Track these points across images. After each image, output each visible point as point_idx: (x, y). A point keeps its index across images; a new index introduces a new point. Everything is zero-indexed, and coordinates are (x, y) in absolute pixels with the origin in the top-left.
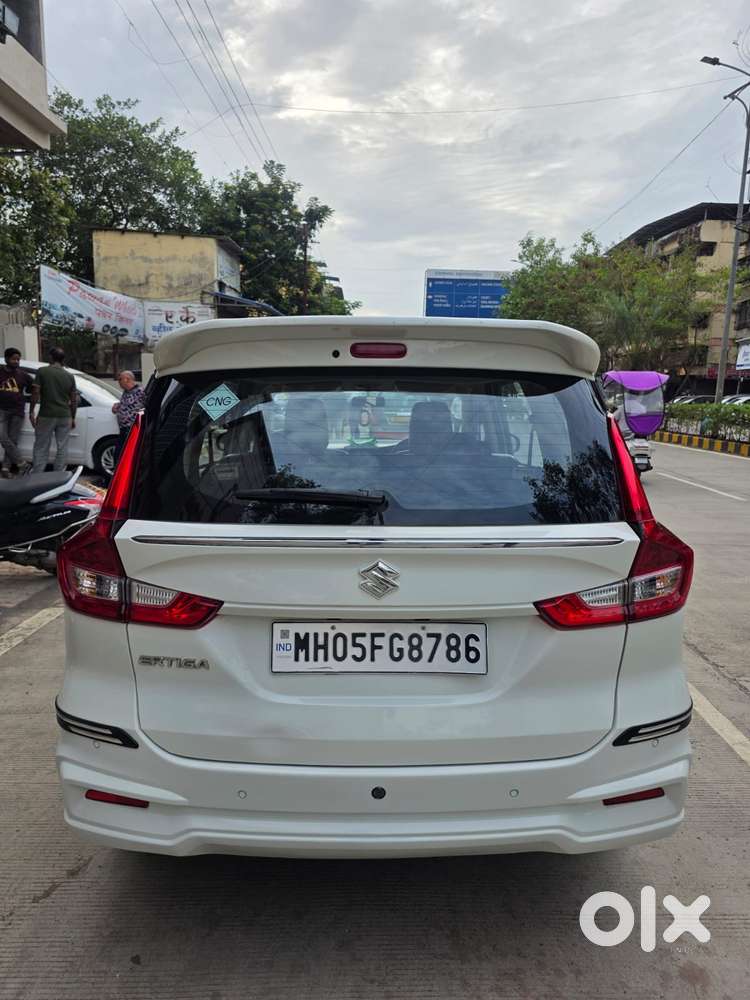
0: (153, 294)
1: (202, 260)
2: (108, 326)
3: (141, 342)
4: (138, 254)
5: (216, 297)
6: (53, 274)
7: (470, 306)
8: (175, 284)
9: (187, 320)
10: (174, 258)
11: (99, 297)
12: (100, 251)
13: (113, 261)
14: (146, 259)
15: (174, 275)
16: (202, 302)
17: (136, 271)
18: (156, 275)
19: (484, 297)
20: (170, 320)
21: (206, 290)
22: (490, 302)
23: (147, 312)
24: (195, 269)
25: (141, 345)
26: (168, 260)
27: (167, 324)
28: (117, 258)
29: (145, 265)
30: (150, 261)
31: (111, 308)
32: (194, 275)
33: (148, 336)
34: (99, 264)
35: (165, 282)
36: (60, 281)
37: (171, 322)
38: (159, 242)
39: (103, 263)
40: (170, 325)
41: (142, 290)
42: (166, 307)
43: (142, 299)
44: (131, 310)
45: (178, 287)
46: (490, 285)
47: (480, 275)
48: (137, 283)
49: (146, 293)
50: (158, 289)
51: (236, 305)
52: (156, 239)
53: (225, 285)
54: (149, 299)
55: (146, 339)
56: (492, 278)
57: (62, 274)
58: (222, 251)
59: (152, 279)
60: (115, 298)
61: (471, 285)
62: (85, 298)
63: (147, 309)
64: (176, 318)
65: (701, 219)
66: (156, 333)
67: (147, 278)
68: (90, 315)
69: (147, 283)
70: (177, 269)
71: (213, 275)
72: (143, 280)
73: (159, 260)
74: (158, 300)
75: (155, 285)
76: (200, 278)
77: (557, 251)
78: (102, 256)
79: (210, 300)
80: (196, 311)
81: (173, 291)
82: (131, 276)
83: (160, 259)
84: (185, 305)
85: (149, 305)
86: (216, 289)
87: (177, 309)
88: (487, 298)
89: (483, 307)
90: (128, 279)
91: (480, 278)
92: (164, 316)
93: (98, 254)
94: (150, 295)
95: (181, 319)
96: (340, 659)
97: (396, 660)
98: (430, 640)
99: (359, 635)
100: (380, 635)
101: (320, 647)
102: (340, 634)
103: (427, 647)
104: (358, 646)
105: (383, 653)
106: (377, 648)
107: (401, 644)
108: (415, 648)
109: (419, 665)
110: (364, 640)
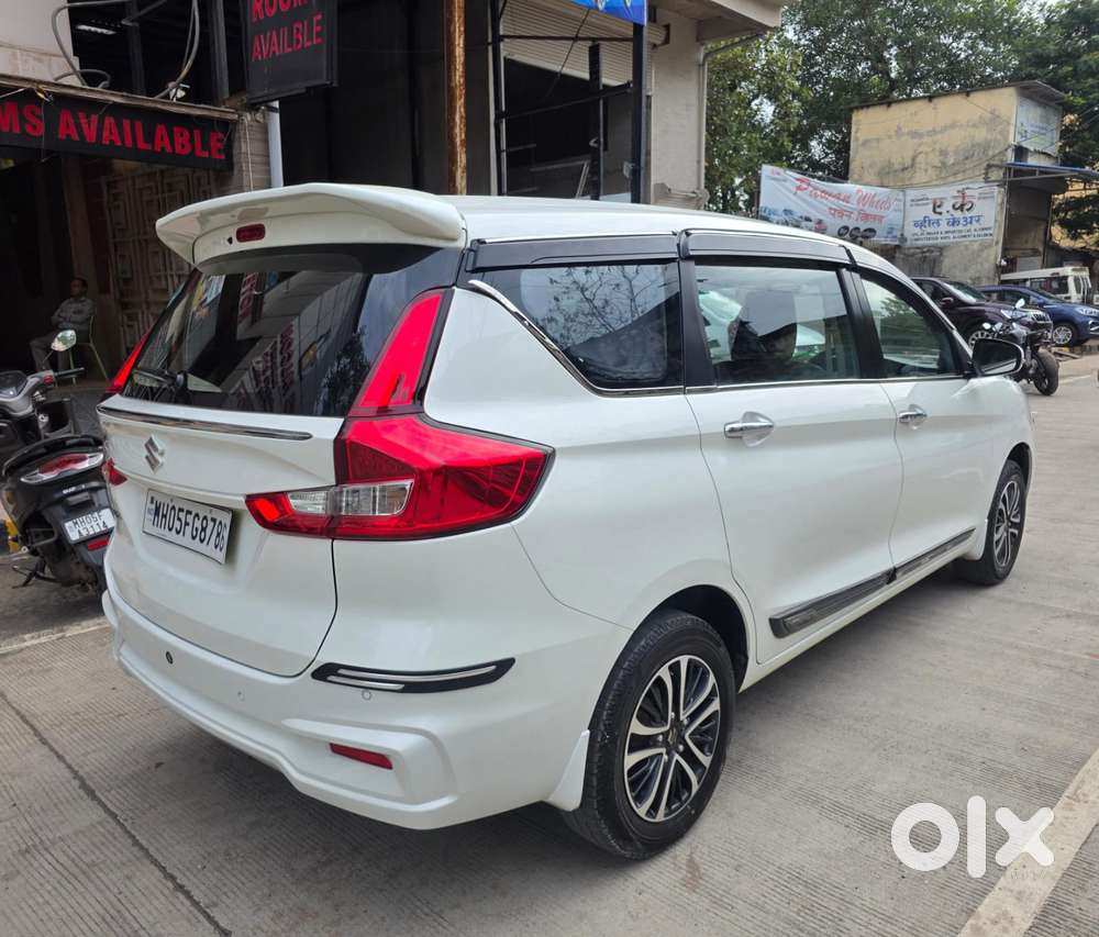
0: (920, 177)
1: (994, 119)
2: (846, 228)
3: (897, 243)
4: (905, 130)
5: (1008, 168)
6: (778, 174)
8: (951, 161)
9: (961, 208)
10: (953, 126)
11: (835, 192)
12: (859, 135)
13: (874, 144)
14: (914, 135)
15: (950, 149)
16: (987, 180)
17: (899, 153)
18: (926, 153)
20: (938, 210)
21: (992, 162)
23: (908, 204)
24: (981, 135)
25: (898, 247)
26: (944, 129)
27: (934, 217)
28: (878, 140)
29: (911, 143)
30: (920, 136)
31: (853, 205)
32: (979, 145)
33: (906, 234)
34: (857, 152)
35: (936, 160)
36: (785, 181)
37: (940, 213)
38: (935, 108)
39: (860, 149)
40: (938, 217)
41: (907, 174)
42: (934, 193)
43: (903, 189)
44: (884, 204)
45: (953, 164)
48: (901, 167)
49: (910, 179)
50: (926, 171)
51: (1037, 176)
52: (932, 105)
53: (1027, 150)
54: (912, 186)
55: (903, 238)
57: (788, 172)
58: (1028, 102)
59: (920, 159)
60: (859, 191)
62: (816, 196)
63: (909, 198)
64: (947, 206)
66: (918, 230)
67: (913, 160)
68: (822, 217)
69: (913, 165)
70: (955, 140)
71: (1006, 139)
72: (908, 162)
73: (934, 132)
74: (926, 185)
75: (923, 166)
76: (986, 146)
78: (860, 142)
79: (997, 175)
80: (976, 193)
81: (947, 170)
82: (893, 160)
83: (934, 130)
84: (960, 188)
85: (912, 194)
86: (1010, 157)
87: (948, 193)
90: (890, 164)
92: (931, 206)
93: (857, 139)
94: (915, 181)
95: (954, 206)
96: (170, 529)
97: (194, 538)
98: (211, 524)
99: (181, 510)
100: (189, 512)
101: (164, 516)
102: (173, 508)
103: (208, 531)
104: (179, 519)
105: (189, 529)
106: (187, 524)
107: (198, 524)
108: (204, 529)
109: (202, 547)
110: (182, 515)
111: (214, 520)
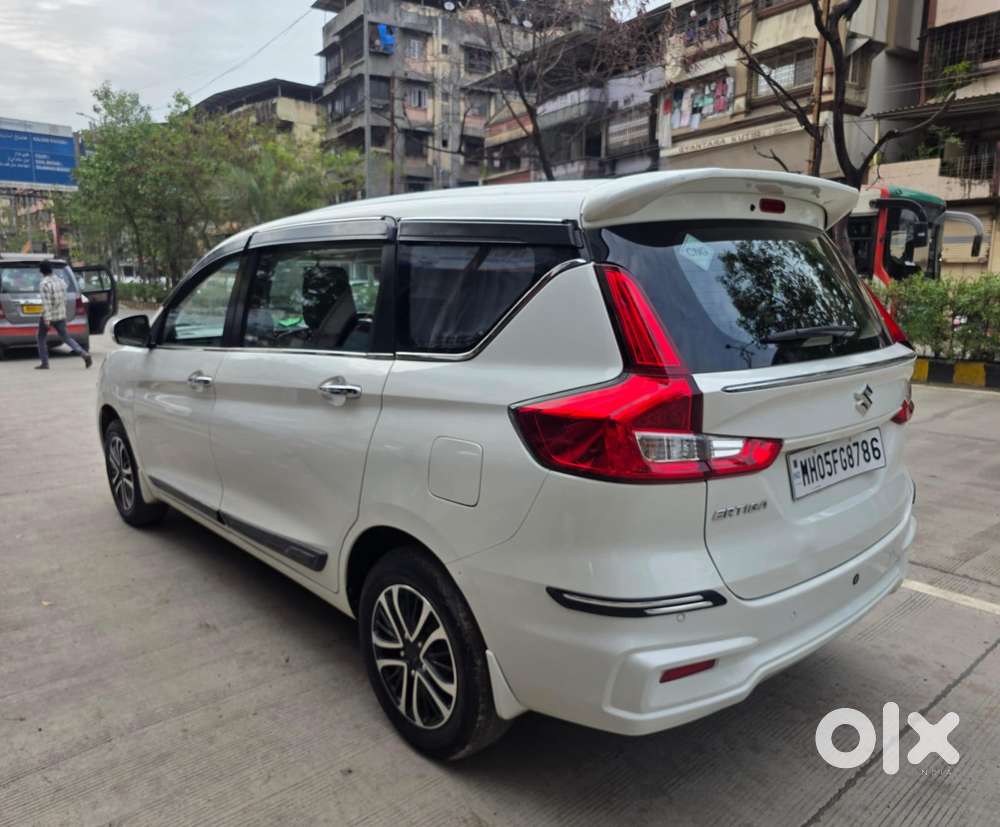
7: (20, 166)
19: (40, 156)
22: (48, 163)
46: (46, 140)
47: (30, 126)
56: (47, 133)
61: (17, 138)
65: (274, 94)
77: (142, 110)
88: (45, 156)
89: (38, 168)
91: (29, 130)
96: (822, 477)
97: (845, 469)
98: (854, 449)
99: (827, 454)
100: (835, 451)
101: (813, 470)
102: (820, 457)
103: (855, 456)
104: (828, 463)
105: (839, 466)
106: (836, 462)
107: (845, 456)
108: (850, 456)
109: (855, 471)
110: (829, 458)
111: (856, 444)
